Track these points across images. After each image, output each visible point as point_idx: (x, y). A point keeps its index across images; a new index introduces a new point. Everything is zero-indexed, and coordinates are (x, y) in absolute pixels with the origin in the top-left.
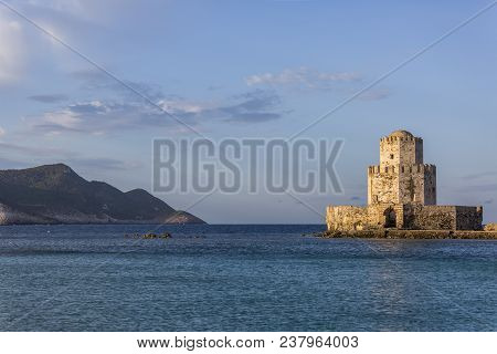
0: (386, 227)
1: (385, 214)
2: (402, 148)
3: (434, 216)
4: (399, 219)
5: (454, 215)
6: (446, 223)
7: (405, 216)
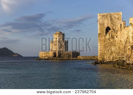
0: (53, 57)
1: (53, 54)
2: (59, 36)
3: (66, 54)
4: (57, 55)
5: (71, 54)
6: (69, 56)
7: (59, 54)
